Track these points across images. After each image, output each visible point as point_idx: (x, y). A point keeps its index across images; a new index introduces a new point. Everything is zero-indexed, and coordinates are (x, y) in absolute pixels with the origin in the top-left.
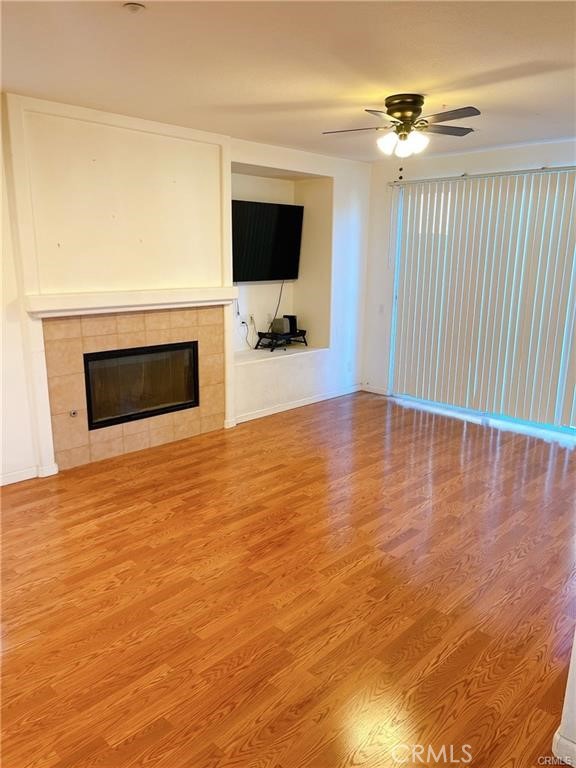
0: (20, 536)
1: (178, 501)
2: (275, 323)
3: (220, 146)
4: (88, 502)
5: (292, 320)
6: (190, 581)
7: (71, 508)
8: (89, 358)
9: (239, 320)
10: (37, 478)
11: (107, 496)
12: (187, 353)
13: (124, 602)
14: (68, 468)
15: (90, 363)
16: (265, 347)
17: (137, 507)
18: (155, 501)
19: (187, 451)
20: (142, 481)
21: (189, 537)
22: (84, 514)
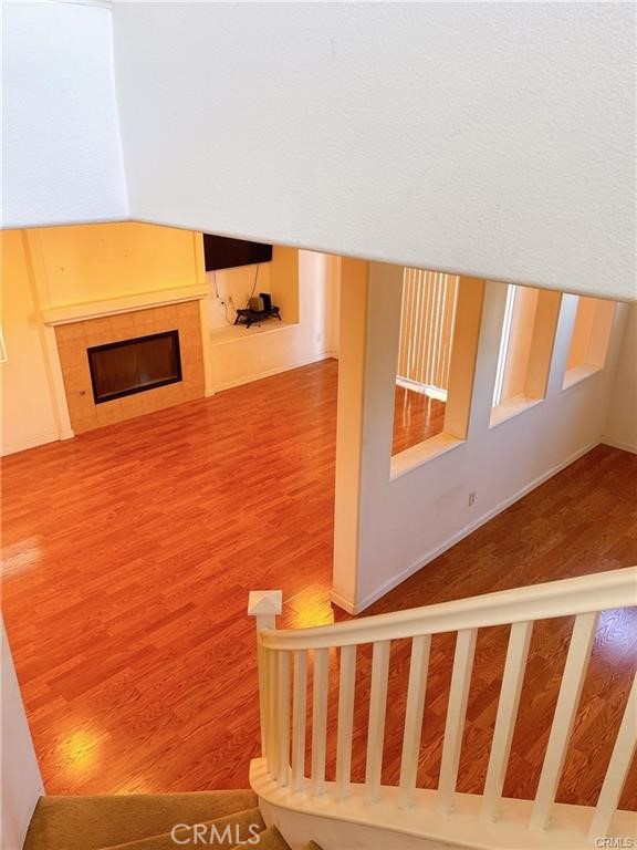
0: (52, 484)
1: (159, 460)
2: (252, 301)
4: (96, 460)
5: (266, 298)
6: (159, 515)
7: (85, 464)
8: (91, 351)
9: (218, 301)
10: (59, 441)
11: (109, 455)
12: (170, 339)
13: (118, 526)
14: (82, 432)
15: (93, 355)
16: (242, 323)
17: (131, 464)
18: (143, 459)
19: (171, 418)
20: (137, 443)
21: (164, 485)
22: (94, 469)
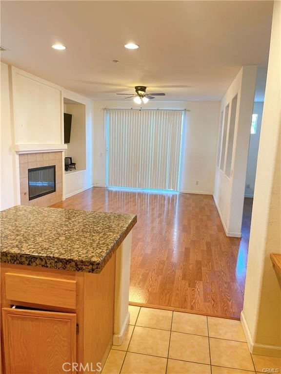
3: (61, 91)
12: (53, 170)
15: (29, 173)
